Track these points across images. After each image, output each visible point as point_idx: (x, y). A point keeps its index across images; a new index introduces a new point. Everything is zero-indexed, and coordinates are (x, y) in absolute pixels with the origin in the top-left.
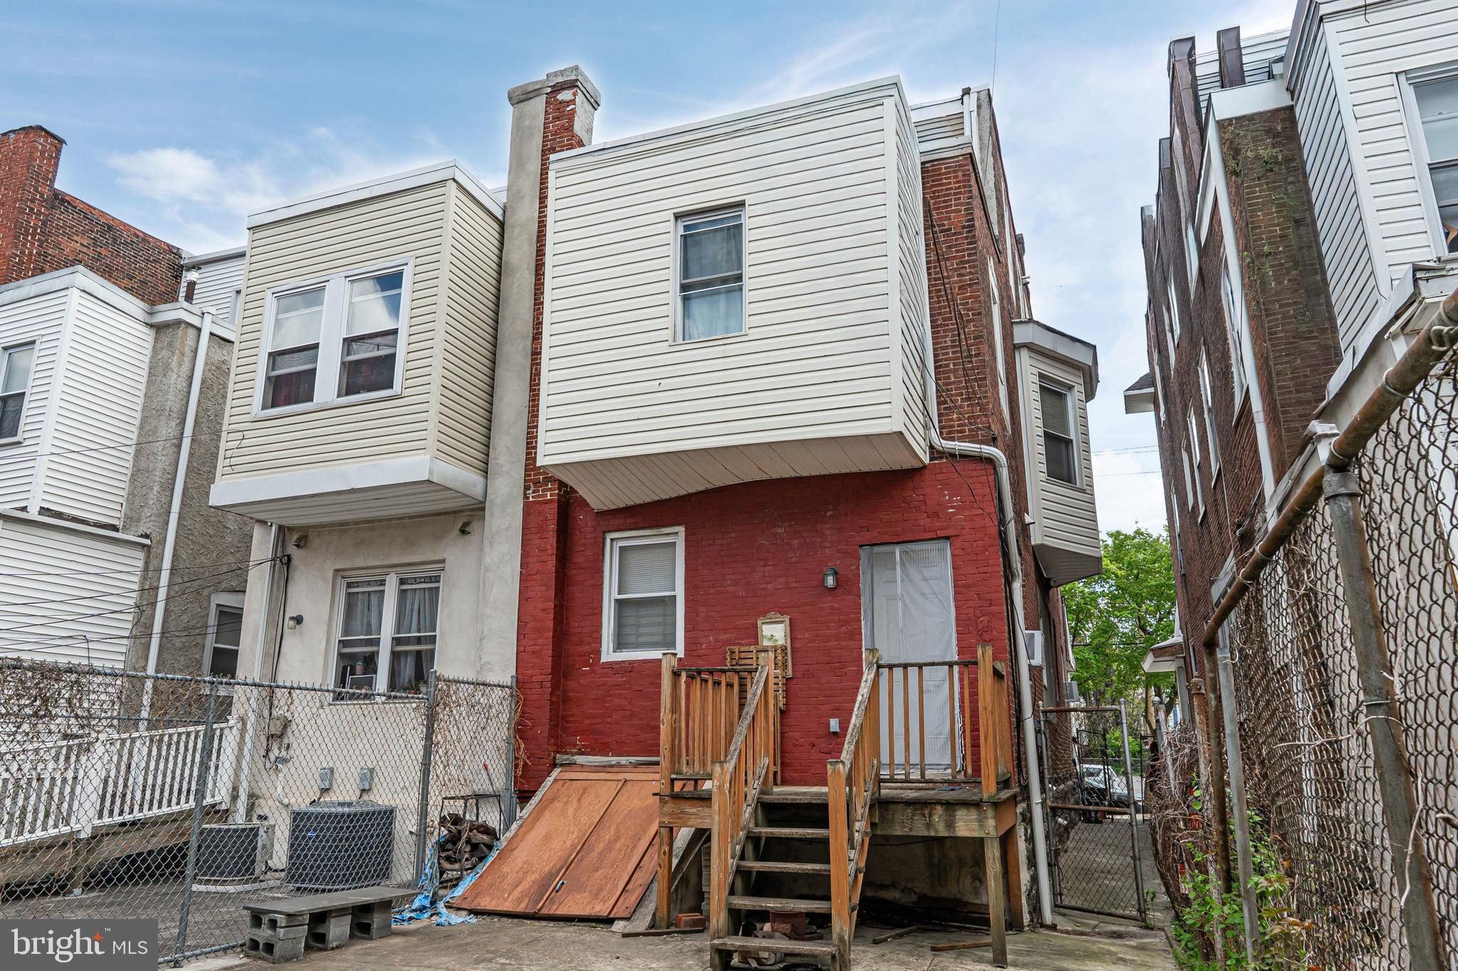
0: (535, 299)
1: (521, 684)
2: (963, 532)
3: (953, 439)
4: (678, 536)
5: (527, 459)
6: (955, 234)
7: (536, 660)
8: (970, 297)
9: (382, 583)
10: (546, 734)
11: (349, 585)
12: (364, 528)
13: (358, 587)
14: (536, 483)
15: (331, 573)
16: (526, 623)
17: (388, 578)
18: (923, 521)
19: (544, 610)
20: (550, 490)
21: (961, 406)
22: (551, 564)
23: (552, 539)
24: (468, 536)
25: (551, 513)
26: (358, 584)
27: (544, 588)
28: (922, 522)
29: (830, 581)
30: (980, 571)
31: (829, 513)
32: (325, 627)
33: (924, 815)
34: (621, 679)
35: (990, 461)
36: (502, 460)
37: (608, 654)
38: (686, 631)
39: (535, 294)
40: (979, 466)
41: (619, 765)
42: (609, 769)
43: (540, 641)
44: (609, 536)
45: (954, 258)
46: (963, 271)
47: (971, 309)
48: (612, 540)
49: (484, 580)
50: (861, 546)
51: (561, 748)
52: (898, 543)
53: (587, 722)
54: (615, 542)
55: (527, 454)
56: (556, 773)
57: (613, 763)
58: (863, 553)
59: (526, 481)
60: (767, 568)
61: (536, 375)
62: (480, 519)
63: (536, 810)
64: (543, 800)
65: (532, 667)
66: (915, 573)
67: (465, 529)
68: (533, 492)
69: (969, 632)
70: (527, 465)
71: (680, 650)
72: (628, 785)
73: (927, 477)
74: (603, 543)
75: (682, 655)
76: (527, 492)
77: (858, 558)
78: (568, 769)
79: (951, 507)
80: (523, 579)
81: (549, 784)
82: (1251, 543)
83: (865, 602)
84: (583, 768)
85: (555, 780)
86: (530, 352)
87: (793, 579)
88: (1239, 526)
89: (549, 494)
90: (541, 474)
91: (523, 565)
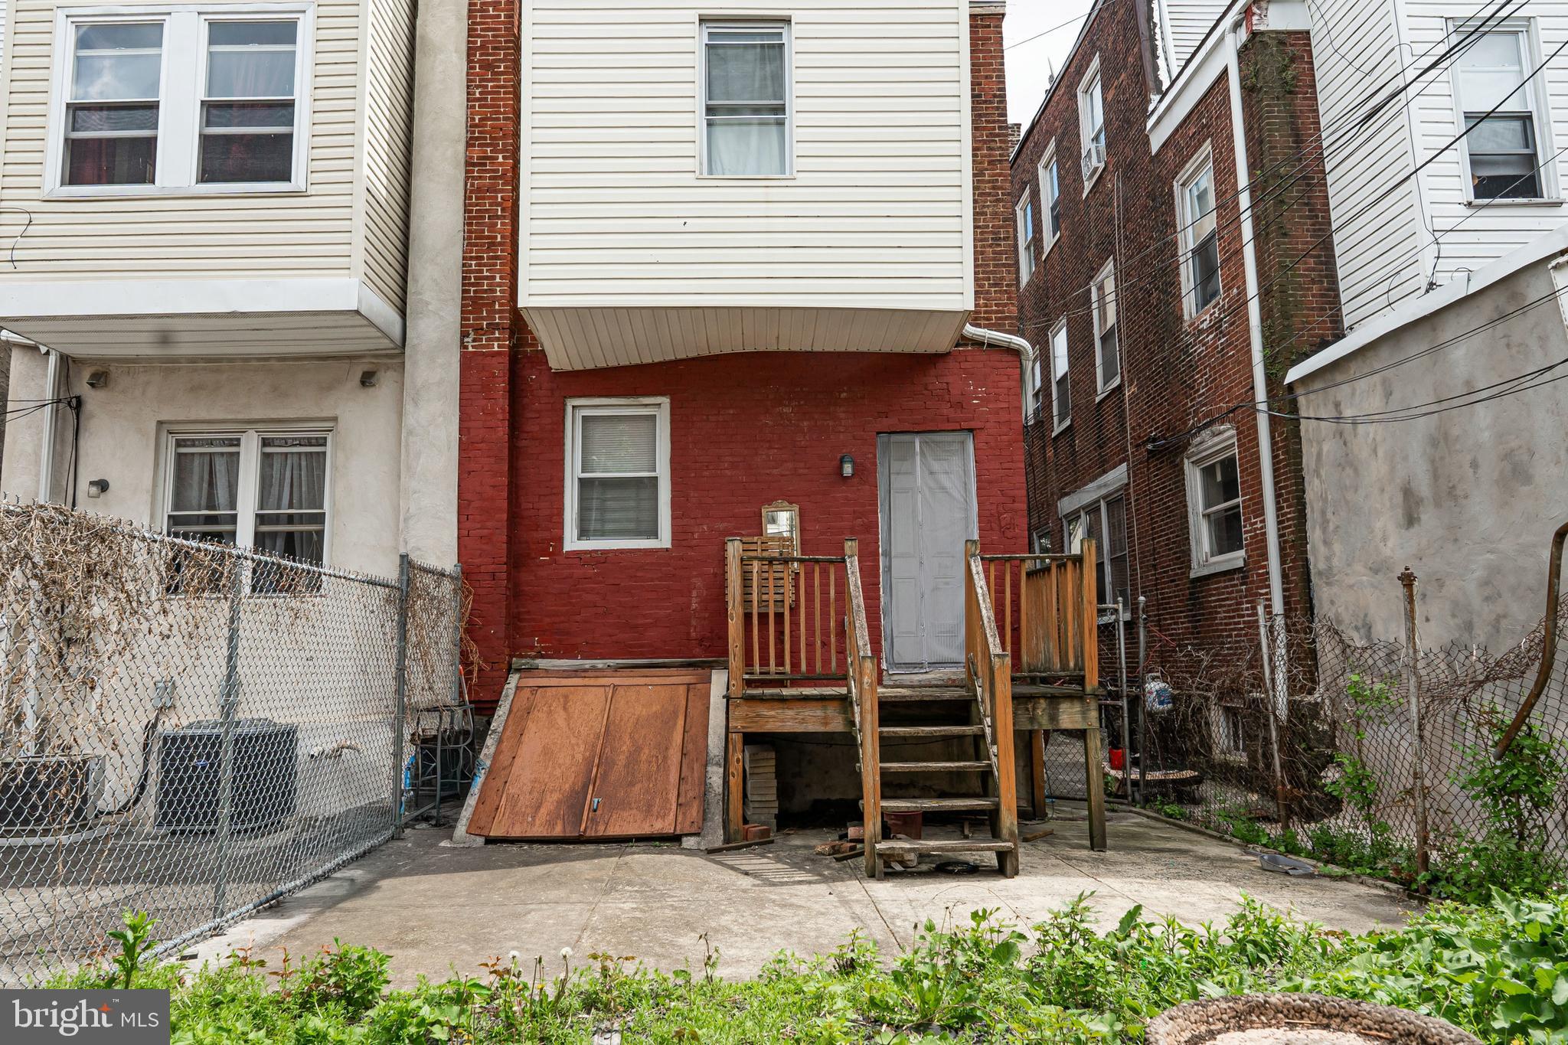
0: (468, 93)
1: (468, 573)
2: (988, 425)
3: (979, 326)
4: (661, 409)
5: (463, 299)
6: (985, 102)
7: (485, 547)
8: (1000, 175)
9: (236, 443)
10: (502, 634)
11: (179, 443)
12: (205, 369)
13: (194, 446)
14: (478, 329)
15: (153, 425)
16: (470, 502)
17: (244, 438)
18: (946, 410)
19: (494, 487)
20: (498, 339)
21: (988, 292)
22: (502, 432)
23: (503, 402)
24: (372, 389)
25: (500, 369)
26: (193, 443)
27: (492, 460)
28: (945, 412)
29: (848, 470)
30: (1004, 467)
31: (844, 395)
32: (147, 498)
33: (1027, 709)
34: (592, 571)
35: (1016, 353)
36: (427, 296)
37: (572, 542)
38: (674, 518)
39: (468, 87)
40: (1006, 357)
41: (594, 669)
42: (583, 674)
43: (489, 524)
44: (571, 403)
45: (984, 128)
46: (992, 145)
47: (1001, 188)
48: (573, 407)
49: (407, 445)
50: (878, 433)
51: (515, 650)
52: (918, 432)
53: (548, 620)
54: (578, 411)
55: (464, 292)
56: (514, 680)
57: (587, 667)
58: (884, 437)
59: (462, 326)
60: (771, 452)
61: (471, 192)
62: (388, 368)
63: (510, 722)
64: (515, 710)
65: (480, 556)
66: (936, 466)
67: (367, 380)
68: (474, 340)
69: (992, 529)
70: (463, 306)
71: (664, 539)
72: (621, 691)
73: (951, 364)
74: (564, 410)
75: (669, 545)
76: (466, 340)
77: (874, 446)
78: (527, 674)
79: (976, 399)
80: (463, 447)
81: (511, 692)
82: (1176, 456)
83: (881, 493)
84: (548, 673)
85: (517, 688)
86: (463, 161)
87: (802, 465)
88: (1154, 440)
89: (496, 344)
90: (483, 319)
91: (463, 430)
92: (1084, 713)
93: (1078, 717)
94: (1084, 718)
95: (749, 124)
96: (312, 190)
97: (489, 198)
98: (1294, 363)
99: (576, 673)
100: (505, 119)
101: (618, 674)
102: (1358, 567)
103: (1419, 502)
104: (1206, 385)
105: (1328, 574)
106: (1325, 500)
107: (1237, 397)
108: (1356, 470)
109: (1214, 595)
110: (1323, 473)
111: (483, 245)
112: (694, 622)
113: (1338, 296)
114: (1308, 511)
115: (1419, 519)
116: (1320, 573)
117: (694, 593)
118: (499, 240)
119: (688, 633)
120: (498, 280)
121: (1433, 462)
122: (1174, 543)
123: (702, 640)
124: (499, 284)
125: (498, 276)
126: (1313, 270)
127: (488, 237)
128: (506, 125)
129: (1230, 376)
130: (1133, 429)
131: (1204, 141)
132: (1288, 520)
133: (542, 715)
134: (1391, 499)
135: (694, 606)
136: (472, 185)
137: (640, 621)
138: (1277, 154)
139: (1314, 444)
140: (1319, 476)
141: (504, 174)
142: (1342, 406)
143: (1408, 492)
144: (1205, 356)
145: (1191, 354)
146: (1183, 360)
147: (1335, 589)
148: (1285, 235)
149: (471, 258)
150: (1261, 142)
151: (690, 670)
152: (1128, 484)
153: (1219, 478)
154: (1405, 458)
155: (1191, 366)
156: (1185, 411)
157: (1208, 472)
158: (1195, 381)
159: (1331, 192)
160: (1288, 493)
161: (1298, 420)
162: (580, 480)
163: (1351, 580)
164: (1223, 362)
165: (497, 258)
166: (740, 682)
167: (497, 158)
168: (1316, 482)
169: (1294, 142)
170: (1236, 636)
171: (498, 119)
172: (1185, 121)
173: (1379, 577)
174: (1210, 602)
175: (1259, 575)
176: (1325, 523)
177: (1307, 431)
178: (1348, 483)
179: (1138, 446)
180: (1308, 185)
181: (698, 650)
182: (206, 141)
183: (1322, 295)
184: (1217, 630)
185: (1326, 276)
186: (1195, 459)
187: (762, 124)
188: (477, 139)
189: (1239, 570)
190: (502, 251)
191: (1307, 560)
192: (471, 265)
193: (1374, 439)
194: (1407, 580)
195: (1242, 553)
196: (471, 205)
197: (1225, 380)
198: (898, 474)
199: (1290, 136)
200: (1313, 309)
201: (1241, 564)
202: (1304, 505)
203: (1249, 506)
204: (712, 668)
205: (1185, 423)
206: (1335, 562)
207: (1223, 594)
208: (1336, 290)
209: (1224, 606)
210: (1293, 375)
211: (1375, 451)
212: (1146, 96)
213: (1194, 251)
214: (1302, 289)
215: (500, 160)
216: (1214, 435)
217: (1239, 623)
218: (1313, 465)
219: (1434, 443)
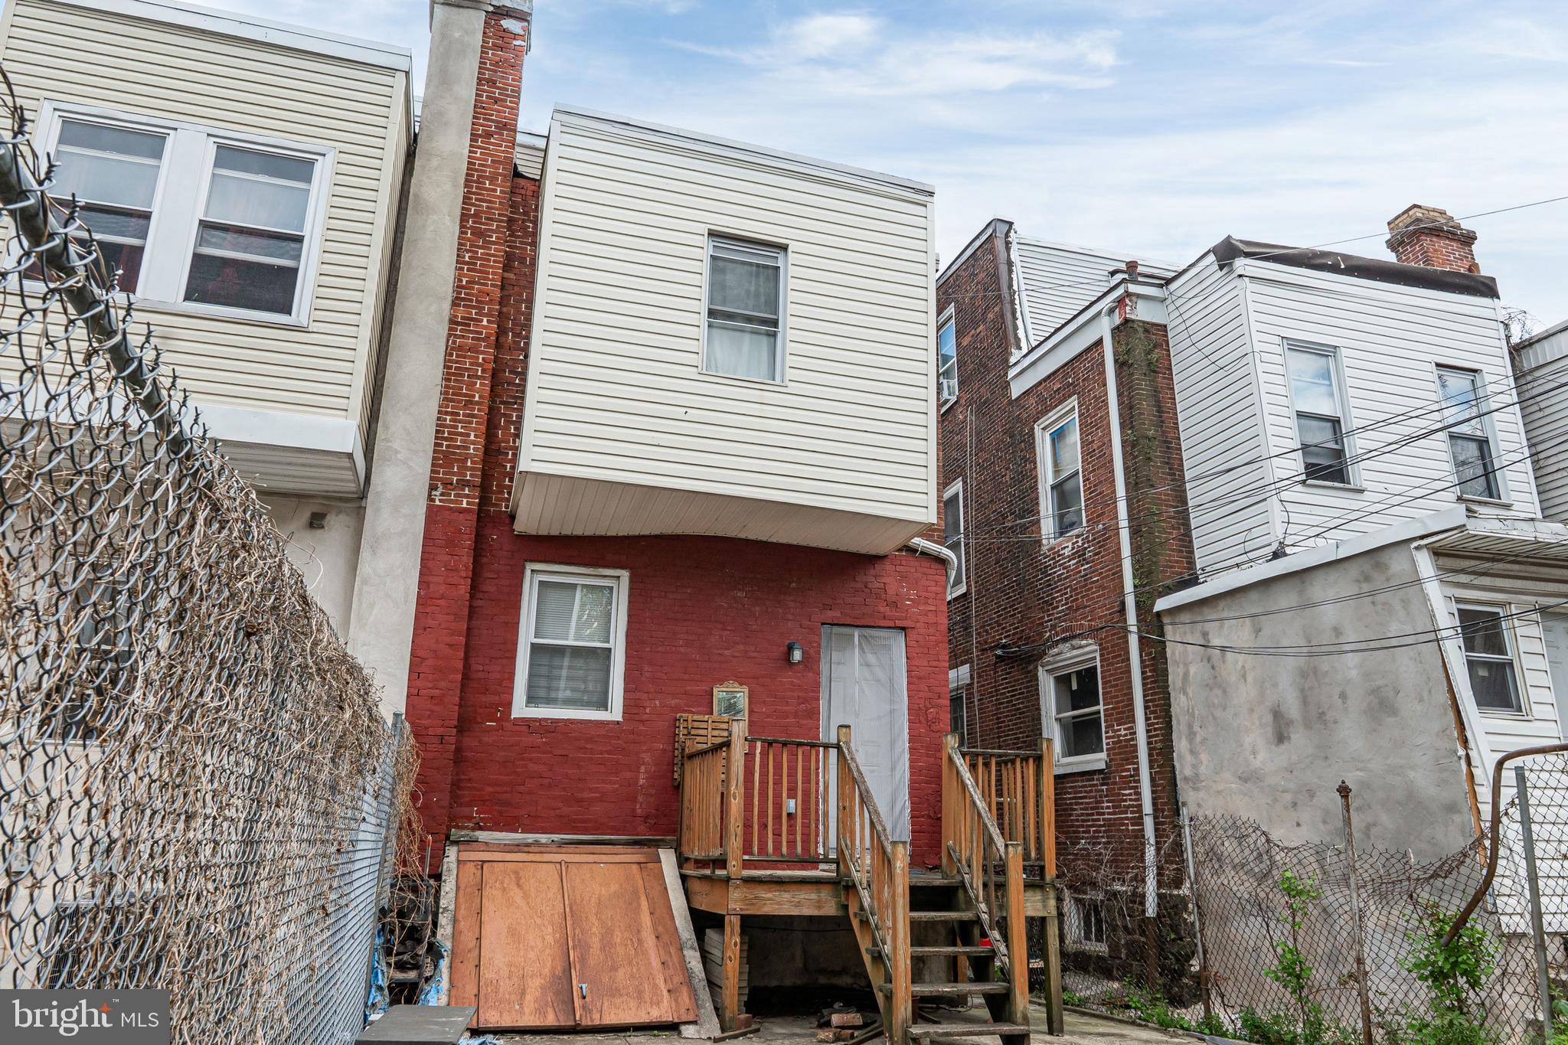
0: (458, 256)
1: (416, 735)
2: (918, 625)
4: (620, 583)
5: (435, 451)
7: (435, 708)
10: (443, 802)
14: (447, 484)
16: (423, 659)
18: (883, 608)
19: (450, 645)
20: (467, 496)
22: (464, 590)
23: (467, 559)
24: (319, 532)
25: (467, 526)
27: (451, 618)
28: (882, 609)
29: (797, 655)
30: (931, 664)
31: (793, 585)
34: (538, 740)
35: (942, 562)
36: (396, 445)
37: (520, 708)
38: (626, 691)
39: (458, 249)
40: (936, 566)
41: (537, 843)
42: (526, 849)
43: (443, 684)
44: (529, 567)
48: (532, 571)
50: (822, 624)
51: (454, 820)
52: (857, 626)
53: (490, 789)
54: (533, 578)
55: (436, 445)
56: (452, 852)
57: (530, 841)
58: (825, 629)
59: (432, 479)
60: (726, 633)
61: (452, 349)
62: (340, 512)
63: (461, 900)
64: (462, 886)
65: (429, 716)
66: (871, 658)
67: (316, 522)
68: (442, 494)
69: (920, 722)
70: (434, 458)
71: (615, 713)
72: (573, 869)
73: (888, 566)
74: (523, 573)
75: (620, 718)
76: (434, 493)
77: (820, 635)
78: (468, 847)
79: (909, 600)
80: (422, 602)
81: (454, 866)
82: (1029, 663)
83: (824, 680)
84: (488, 846)
85: (459, 862)
86: (447, 319)
87: (753, 649)
88: (1004, 647)
89: (465, 500)
90: (454, 474)
91: (423, 583)
92: (1044, 901)
93: (1039, 905)
94: (1045, 906)
95: (742, 330)
96: (314, 327)
97: (470, 357)
98: (1161, 595)
99: (518, 847)
100: (492, 285)
101: (564, 850)
102: (1227, 775)
103: (1289, 723)
104: (1067, 604)
105: (1195, 781)
106: (1192, 715)
107: (1100, 618)
108: (1225, 692)
109: (1070, 793)
110: (1190, 691)
111: (459, 402)
112: (640, 799)
113: (1191, 541)
114: (1174, 723)
115: (1289, 738)
116: (1186, 779)
117: (643, 769)
118: (477, 399)
119: (634, 810)
120: (472, 437)
121: (1302, 690)
122: (1025, 742)
123: (647, 817)
124: (473, 443)
125: (472, 434)
126: (1173, 518)
127: (466, 395)
128: (493, 292)
129: (1093, 598)
130: (979, 634)
131: (1070, 396)
132: (1155, 729)
133: (497, 893)
134: (1260, 718)
135: (641, 782)
136: (454, 342)
137: (586, 795)
138: (1144, 419)
139: (1181, 666)
140: (1185, 693)
141: (488, 337)
142: (1211, 636)
143: (1277, 714)
144: (1066, 578)
145: (1050, 575)
146: (1041, 579)
147: (1202, 794)
148: (1152, 486)
149: (447, 413)
150: (1131, 408)
151: (636, 849)
152: (972, 684)
153: (1075, 687)
154: (1275, 685)
155: (1050, 585)
156: (1042, 624)
157: (1062, 681)
158: (1054, 598)
159: (1185, 455)
160: (1157, 706)
161: (1164, 642)
162: (532, 644)
163: (1221, 787)
164: (1086, 585)
165: (473, 416)
166: (740, 863)
167: (482, 321)
168: (1183, 698)
169: (1158, 411)
170: (1094, 832)
171: (486, 285)
172: (1049, 377)
173: (1249, 785)
174: (1066, 799)
175: (1122, 777)
176: (1191, 735)
177: (1173, 653)
178: (1216, 701)
179: (984, 650)
180: (1168, 448)
181: (642, 828)
182: (199, 261)
183: (1180, 540)
184: (1073, 826)
185: (1183, 524)
186: (1050, 667)
187: (754, 332)
188: (463, 299)
189: (1101, 771)
190: (479, 410)
191: (1173, 767)
192: (445, 420)
193: (1243, 667)
194: (1344, 791)
195: (1103, 755)
196: (450, 361)
197: (1087, 601)
198: (839, 664)
199: (1154, 406)
200: (1173, 550)
201: (1102, 766)
202: (1170, 717)
203: (1112, 714)
204: (658, 847)
205: (1041, 635)
206: (1203, 770)
207: (1081, 792)
208: (1190, 536)
209: (1082, 803)
210: (1162, 604)
211: (1244, 677)
212: (1006, 349)
213: (1053, 488)
214: (1166, 533)
215: (485, 323)
216: (1074, 648)
217: (1099, 820)
218: (1179, 684)
219: (1303, 674)
